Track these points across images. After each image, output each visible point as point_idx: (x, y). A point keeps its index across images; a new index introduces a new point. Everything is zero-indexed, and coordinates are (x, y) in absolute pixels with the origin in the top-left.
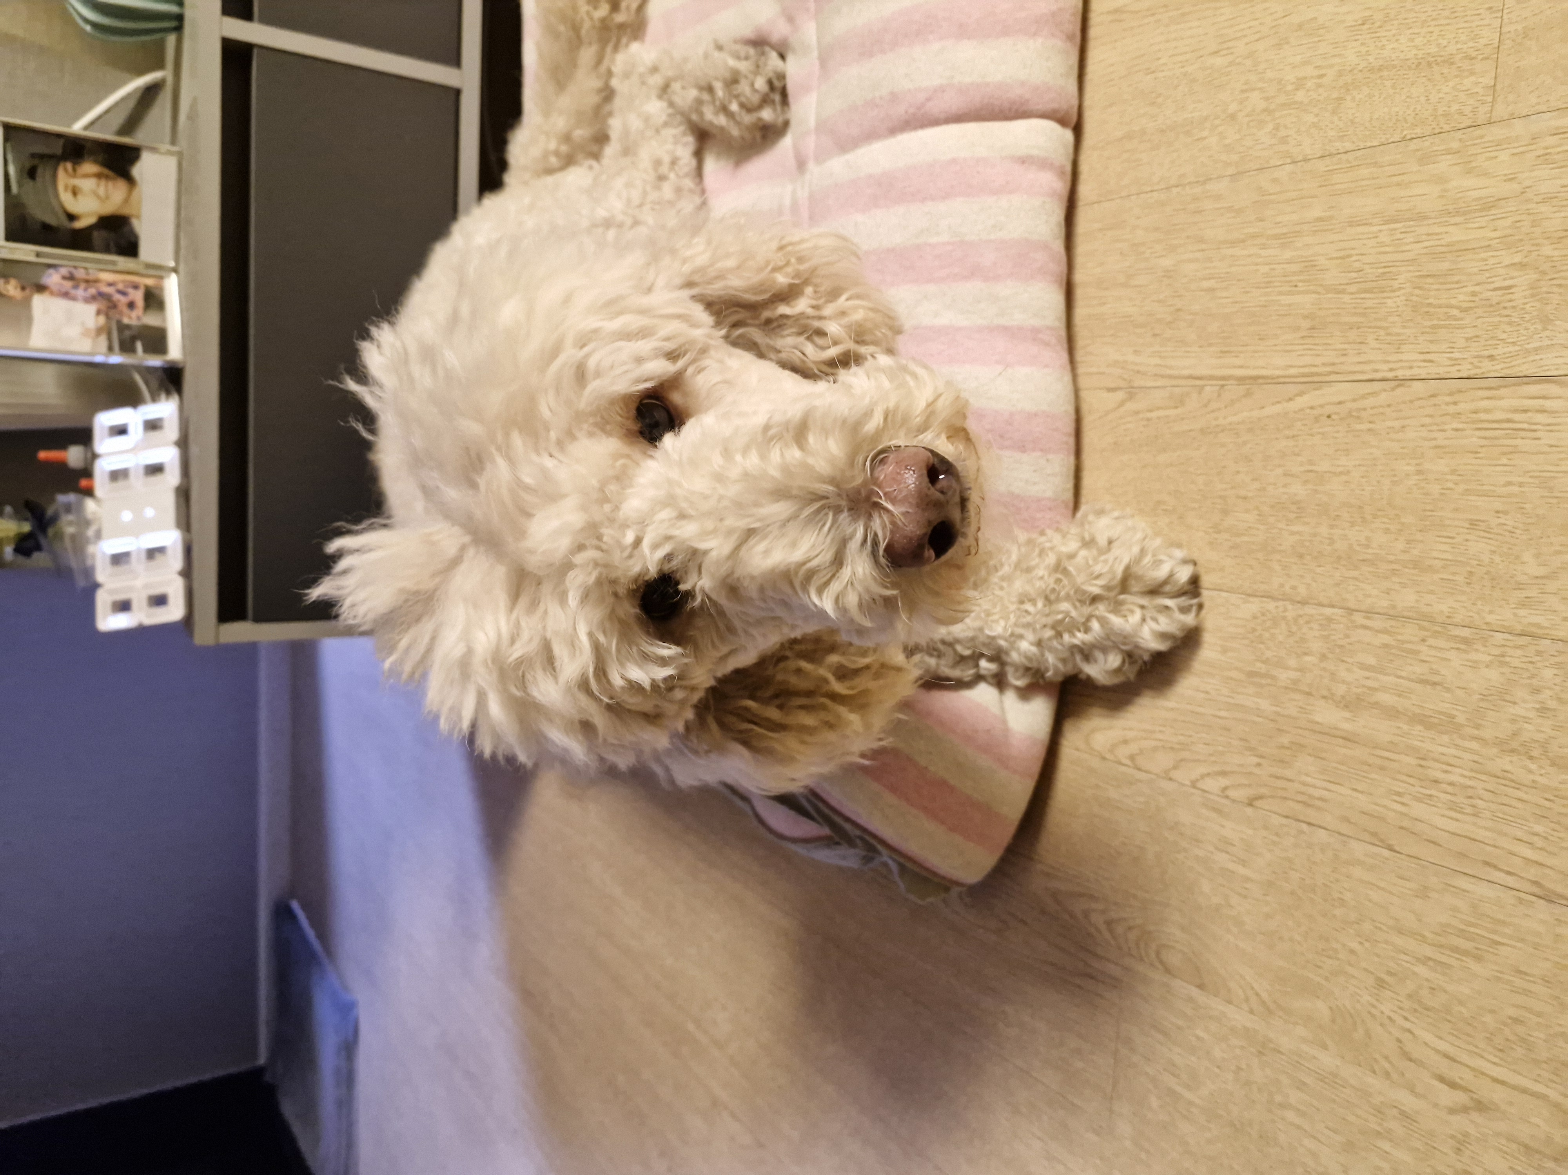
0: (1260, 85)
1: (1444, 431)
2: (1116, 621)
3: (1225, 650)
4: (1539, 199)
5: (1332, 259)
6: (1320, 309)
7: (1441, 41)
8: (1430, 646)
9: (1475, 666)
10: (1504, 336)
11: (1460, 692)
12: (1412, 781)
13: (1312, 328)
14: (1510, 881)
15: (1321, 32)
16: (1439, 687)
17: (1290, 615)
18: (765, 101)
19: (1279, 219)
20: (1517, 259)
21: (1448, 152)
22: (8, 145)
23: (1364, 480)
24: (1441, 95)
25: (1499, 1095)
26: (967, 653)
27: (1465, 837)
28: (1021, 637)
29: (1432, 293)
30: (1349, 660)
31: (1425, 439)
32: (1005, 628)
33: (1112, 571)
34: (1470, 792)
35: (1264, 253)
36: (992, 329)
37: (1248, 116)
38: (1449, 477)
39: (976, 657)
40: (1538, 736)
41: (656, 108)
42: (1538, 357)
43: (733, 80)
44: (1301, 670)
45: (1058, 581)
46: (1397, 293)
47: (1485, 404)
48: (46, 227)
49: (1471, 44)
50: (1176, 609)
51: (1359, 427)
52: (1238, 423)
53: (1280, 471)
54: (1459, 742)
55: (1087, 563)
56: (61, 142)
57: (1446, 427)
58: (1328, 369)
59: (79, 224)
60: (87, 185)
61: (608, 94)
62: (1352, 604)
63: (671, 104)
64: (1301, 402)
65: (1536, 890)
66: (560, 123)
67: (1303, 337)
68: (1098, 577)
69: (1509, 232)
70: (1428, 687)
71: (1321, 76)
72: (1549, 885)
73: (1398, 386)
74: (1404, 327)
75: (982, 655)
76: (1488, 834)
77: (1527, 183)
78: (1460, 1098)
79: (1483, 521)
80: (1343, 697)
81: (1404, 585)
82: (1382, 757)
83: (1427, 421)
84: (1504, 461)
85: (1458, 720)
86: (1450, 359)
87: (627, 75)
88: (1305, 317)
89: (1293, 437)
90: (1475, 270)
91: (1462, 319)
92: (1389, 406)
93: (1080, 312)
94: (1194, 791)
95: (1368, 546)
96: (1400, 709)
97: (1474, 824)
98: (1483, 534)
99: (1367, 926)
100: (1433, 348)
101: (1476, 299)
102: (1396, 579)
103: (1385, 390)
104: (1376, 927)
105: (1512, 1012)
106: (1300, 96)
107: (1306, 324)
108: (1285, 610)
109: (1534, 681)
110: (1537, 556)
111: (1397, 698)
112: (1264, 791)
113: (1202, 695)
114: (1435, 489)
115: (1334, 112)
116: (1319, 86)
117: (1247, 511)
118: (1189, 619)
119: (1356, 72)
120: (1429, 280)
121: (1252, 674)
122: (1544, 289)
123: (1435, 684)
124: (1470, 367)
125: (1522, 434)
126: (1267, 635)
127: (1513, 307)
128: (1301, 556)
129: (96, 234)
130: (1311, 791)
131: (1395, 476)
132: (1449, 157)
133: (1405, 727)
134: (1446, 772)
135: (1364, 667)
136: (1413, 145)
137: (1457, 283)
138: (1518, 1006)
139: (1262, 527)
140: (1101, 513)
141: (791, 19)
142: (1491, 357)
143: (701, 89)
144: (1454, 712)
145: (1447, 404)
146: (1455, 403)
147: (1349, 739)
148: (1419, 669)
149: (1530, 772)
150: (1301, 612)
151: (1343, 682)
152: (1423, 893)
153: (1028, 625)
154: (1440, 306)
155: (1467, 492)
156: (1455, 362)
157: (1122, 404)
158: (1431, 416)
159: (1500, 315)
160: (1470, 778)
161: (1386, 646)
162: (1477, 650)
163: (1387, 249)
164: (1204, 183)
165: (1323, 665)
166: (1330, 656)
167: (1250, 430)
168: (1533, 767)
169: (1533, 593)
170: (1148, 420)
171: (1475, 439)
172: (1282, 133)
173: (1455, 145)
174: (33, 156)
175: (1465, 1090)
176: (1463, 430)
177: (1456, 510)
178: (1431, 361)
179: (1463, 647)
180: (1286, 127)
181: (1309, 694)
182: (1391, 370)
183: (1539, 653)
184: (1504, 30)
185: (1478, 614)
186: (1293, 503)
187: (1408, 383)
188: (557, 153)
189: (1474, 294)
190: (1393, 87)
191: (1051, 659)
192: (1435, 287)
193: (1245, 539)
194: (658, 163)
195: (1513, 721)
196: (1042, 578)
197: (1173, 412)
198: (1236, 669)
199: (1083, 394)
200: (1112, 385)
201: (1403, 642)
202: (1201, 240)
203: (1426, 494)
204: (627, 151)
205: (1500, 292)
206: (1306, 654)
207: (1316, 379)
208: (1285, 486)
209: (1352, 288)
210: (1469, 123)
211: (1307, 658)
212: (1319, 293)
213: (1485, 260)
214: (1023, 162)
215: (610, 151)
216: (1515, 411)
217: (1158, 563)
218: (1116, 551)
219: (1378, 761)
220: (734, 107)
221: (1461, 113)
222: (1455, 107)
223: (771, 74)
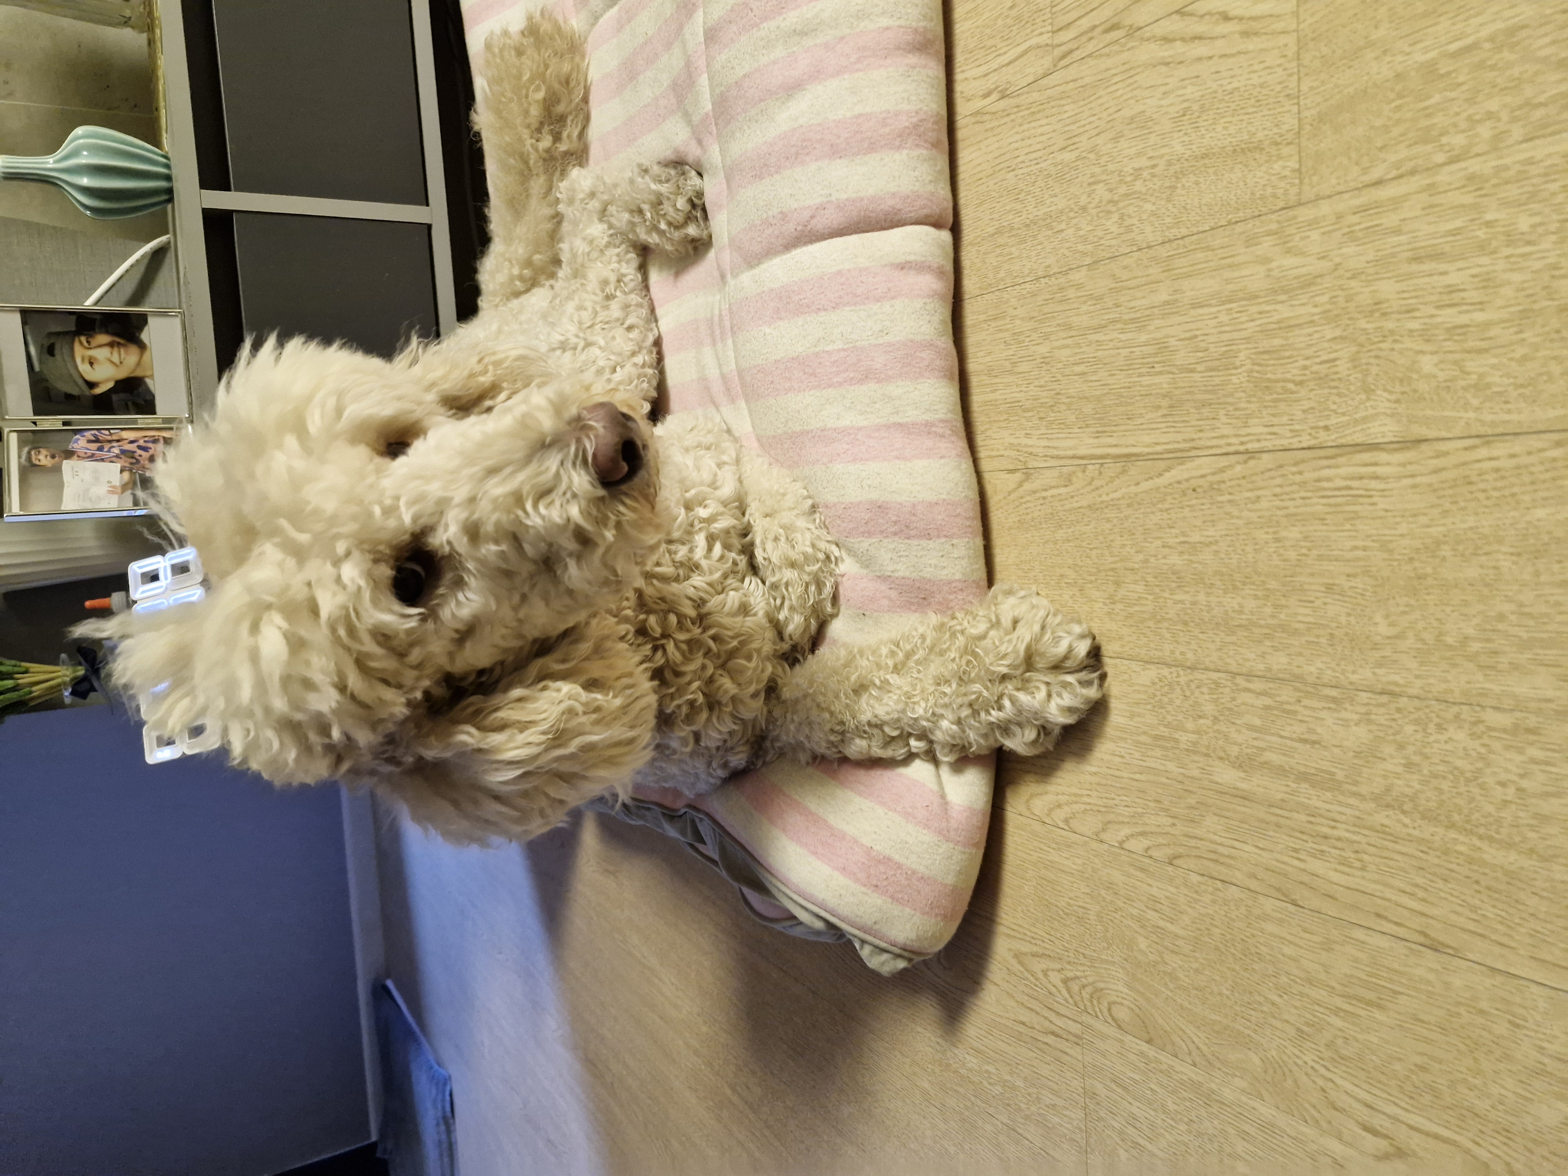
0: (1104, 177)
1: (1294, 499)
2: (1023, 697)
3: (1132, 716)
4: (1348, 275)
5: (1181, 340)
6: (1176, 388)
7: (1250, 128)
8: (1305, 707)
9: (1345, 723)
10: (1334, 407)
11: (1336, 750)
12: (1305, 837)
13: (1171, 407)
14: (1401, 932)
15: (1150, 123)
16: (1317, 746)
17: (1183, 679)
18: (689, 218)
19: (1132, 304)
20: (1338, 332)
21: (1270, 233)
22: (27, 328)
23: (1230, 549)
24: (1256, 180)
25: (1415, 1141)
26: (895, 733)
27: (1357, 890)
28: (942, 716)
29: (1269, 369)
30: (1238, 722)
31: (1279, 508)
32: (926, 711)
33: (1015, 651)
34: (1356, 847)
35: (1123, 337)
36: (888, 427)
37: (1097, 207)
38: (1303, 544)
39: (905, 737)
40: (1407, 790)
41: (597, 230)
42: (1365, 426)
43: (658, 203)
44: (1198, 732)
45: (968, 662)
46: (1239, 371)
47: (1326, 472)
48: (69, 397)
49: (1276, 130)
50: (1076, 684)
51: (1220, 499)
52: (1119, 499)
53: (1159, 543)
54: (1341, 798)
55: (994, 643)
56: (74, 318)
57: (1295, 496)
58: (1187, 445)
59: (98, 391)
60: (101, 354)
61: (558, 219)
62: (1233, 668)
63: (611, 226)
64: (1168, 477)
65: (1422, 939)
66: (520, 250)
67: (1164, 416)
68: (1004, 656)
69: (1328, 307)
70: (1308, 746)
71: (1154, 166)
72: (1433, 934)
73: (1250, 458)
74: (1249, 402)
75: (910, 735)
76: (1377, 887)
77: (1338, 260)
78: (1383, 1144)
79: (1338, 585)
80: (1237, 758)
81: (1276, 649)
82: (1277, 815)
83: (1278, 490)
84: (1348, 526)
85: (1337, 777)
86: (1291, 431)
87: (571, 202)
88: (1164, 396)
89: (1167, 510)
90: (1303, 345)
91: (1297, 392)
92: (1244, 478)
93: (977, 399)
94: (1122, 852)
95: (1241, 612)
96: (1287, 768)
97: (1363, 878)
98: (1337, 597)
99: (1284, 979)
100: (1275, 421)
101: (1307, 372)
102: (1268, 643)
103: (1238, 463)
104: (1293, 980)
105: (1419, 1060)
106: (1139, 186)
107: (1165, 403)
108: (1178, 676)
109: (1398, 737)
110: (1387, 616)
111: (1282, 758)
112: (1181, 850)
113: (1118, 759)
114: (1292, 555)
115: (1169, 200)
116: (1153, 176)
117: (1135, 582)
118: (1092, 693)
119: (1183, 160)
120: (1266, 357)
121: (1157, 737)
122: (1364, 361)
123: (1314, 742)
124: (1308, 437)
125: (1361, 500)
126: (1166, 700)
127: (1340, 379)
128: (1186, 623)
129: (115, 397)
130: (1221, 849)
131: (1256, 544)
132: (1271, 238)
133: (1294, 785)
134: (1333, 828)
135: (1251, 728)
136: (1239, 228)
137: (1289, 357)
138: (1421, 1054)
139: (1150, 597)
140: (1009, 593)
141: (700, 142)
142: (1326, 428)
143: (632, 212)
144: (1334, 770)
145: (1294, 474)
146: (1300, 473)
147: (1246, 797)
148: (1299, 729)
149: (1405, 826)
150: (1191, 677)
151: (1235, 743)
152: (1327, 946)
153: (945, 706)
154: (1277, 381)
155: (1320, 558)
156: (1296, 433)
157: (1020, 485)
158: (1281, 486)
159: (1330, 388)
160: (1354, 833)
161: (1267, 708)
162: (1346, 709)
163: (1227, 328)
164: (1066, 273)
165: (1216, 727)
166: (1222, 718)
167: (1129, 506)
168: (1407, 821)
169: (1387, 652)
170: (1044, 498)
171: (1320, 507)
172: (1128, 222)
173: (1274, 226)
174: (50, 335)
175: (1386, 1137)
176: (1308, 498)
177: (1312, 575)
178: (1274, 434)
179: (1332, 706)
180: (1130, 216)
181: (1207, 755)
182: (1242, 443)
183: (1399, 710)
184: (1303, 115)
185: (1343, 674)
186: (1173, 573)
187: (1257, 455)
188: (521, 278)
189: (1305, 368)
190: (1215, 173)
191: (972, 736)
192: (1272, 362)
193: (1137, 608)
194: (605, 282)
195: (1385, 777)
196: (953, 660)
197: (1062, 490)
198: (1144, 733)
199: (987, 477)
200: (1011, 467)
201: (1282, 703)
202: (1070, 328)
203: (1285, 560)
204: (578, 274)
205: (1327, 365)
206: (1200, 717)
207: (1179, 454)
208: (1165, 557)
209: (1200, 368)
210: (1281, 204)
211: (1202, 721)
212: (1173, 373)
213: (1310, 335)
214: (902, 268)
215: (563, 273)
216: (1352, 478)
217: (1057, 640)
218: (1021, 630)
219: (1274, 819)
220: (663, 226)
221: (1275, 196)
222: (1269, 190)
223: (690, 194)
